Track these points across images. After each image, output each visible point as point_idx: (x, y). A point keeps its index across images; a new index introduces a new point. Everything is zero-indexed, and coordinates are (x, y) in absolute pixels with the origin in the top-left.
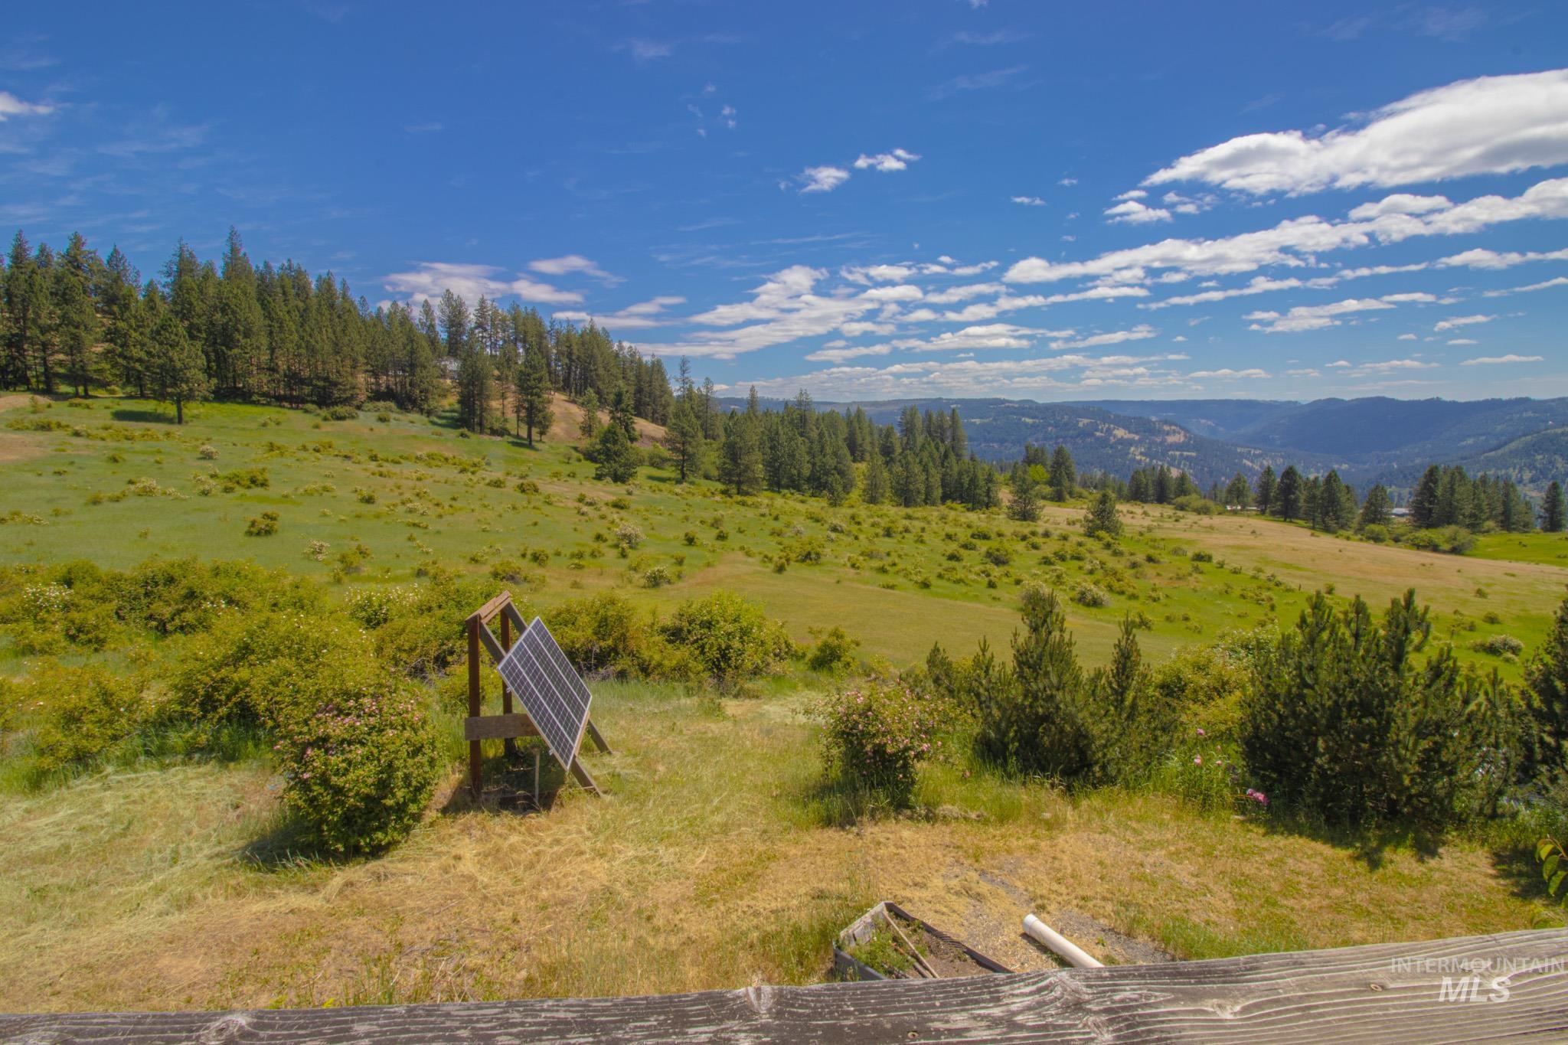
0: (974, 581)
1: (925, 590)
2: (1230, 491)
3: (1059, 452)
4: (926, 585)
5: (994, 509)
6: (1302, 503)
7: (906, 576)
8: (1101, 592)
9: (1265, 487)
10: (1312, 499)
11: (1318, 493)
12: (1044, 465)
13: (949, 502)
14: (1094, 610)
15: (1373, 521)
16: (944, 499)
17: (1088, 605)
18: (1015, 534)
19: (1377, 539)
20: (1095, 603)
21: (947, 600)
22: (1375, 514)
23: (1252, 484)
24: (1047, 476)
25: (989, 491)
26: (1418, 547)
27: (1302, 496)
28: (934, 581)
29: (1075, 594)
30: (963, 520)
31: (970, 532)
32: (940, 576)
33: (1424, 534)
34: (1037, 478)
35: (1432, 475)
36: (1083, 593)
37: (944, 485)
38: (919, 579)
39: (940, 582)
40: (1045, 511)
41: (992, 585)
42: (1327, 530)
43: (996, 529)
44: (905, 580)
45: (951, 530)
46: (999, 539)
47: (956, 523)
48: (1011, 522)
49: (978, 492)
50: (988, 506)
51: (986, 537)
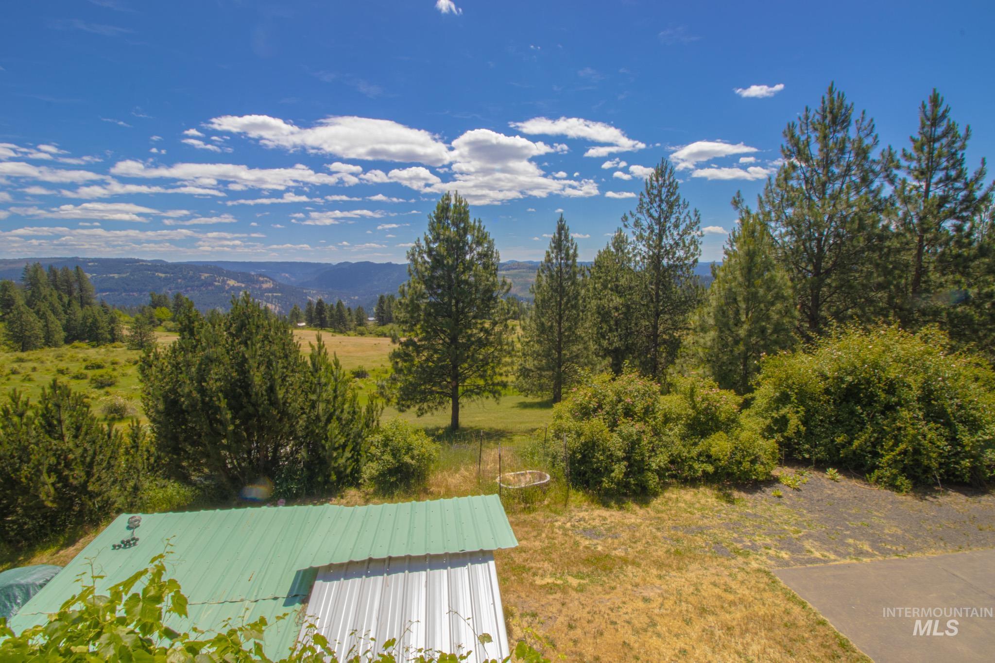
2: (292, 315)
3: (178, 297)
5: (117, 344)
6: (327, 319)
9: (309, 311)
10: (332, 316)
11: (334, 312)
12: (167, 307)
13: (76, 343)
15: (360, 325)
16: (68, 341)
18: (129, 361)
19: (362, 334)
22: (361, 322)
23: (302, 311)
24: (171, 315)
25: (113, 329)
26: (379, 336)
27: (327, 314)
30: (81, 355)
31: (84, 364)
33: (381, 329)
34: (163, 316)
35: (382, 300)
37: (66, 328)
40: (159, 340)
42: (341, 332)
43: (110, 359)
45: (62, 365)
46: (112, 367)
47: (73, 359)
48: (129, 352)
49: (100, 331)
50: (113, 340)
51: (99, 367)
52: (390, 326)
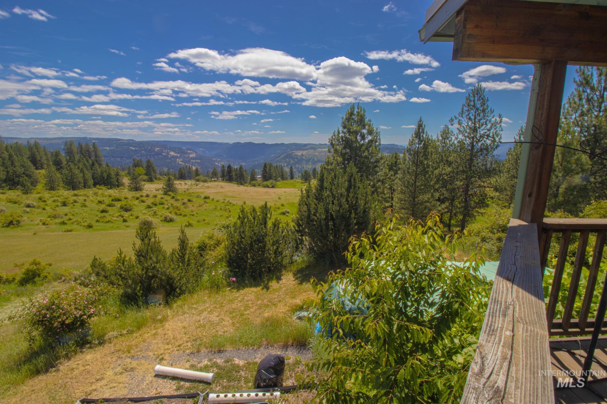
0: (116, 220)
1: (90, 229)
2: (212, 174)
3: (148, 162)
4: (90, 227)
5: (121, 187)
6: (234, 176)
7: (78, 224)
8: (173, 216)
9: (223, 171)
10: (236, 175)
11: (238, 172)
12: (142, 167)
13: (98, 186)
14: (171, 223)
15: (253, 180)
16: (95, 185)
17: (168, 222)
18: (133, 197)
19: (254, 186)
20: (171, 220)
21: (103, 232)
22: (253, 178)
23: (219, 170)
24: (144, 172)
25: (118, 179)
26: (265, 187)
27: (234, 174)
28: (94, 223)
29: (163, 218)
30: (106, 193)
31: (111, 199)
32: (97, 221)
33: (265, 183)
34: (140, 172)
35: (265, 166)
36: (166, 218)
37: (94, 178)
38: (86, 224)
39: (98, 224)
40: (145, 186)
41: (125, 221)
42: (242, 184)
43: (124, 196)
44: (78, 226)
45: (101, 199)
46: (126, 200)
47: (103, 196)
48: (131, 192)
49: (112, 180)
50: (118, 186)
51: (119, 200)
52: (271, 181)
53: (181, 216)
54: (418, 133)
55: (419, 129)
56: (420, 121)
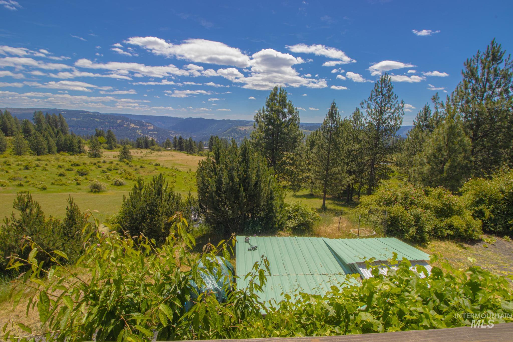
0: (70, 183)
1: (44, 191)
2: (166, 144)
3: (109, 132)
4: (44, 189)
5: (82, 154)
6: (184, 147)
7: (34, 186)
8: (123, 181)
9: (175, 142)
10: (186, 145)
11: (188, 143)
12: (104, 136)
13: (61, 152)
14: (120, 187)
15: (201, 151)
16: (59, 151)
17: (118, 185)
18: (91, 163)
19: (201, 155)
20: (121, 184)
21: (55, 194)
22: (201, 149)
23: (172, 141)
24: (105, 141)
25: (80, 147)
27: (184, 144)
28: (48, 186)
29: (113, 182)
30: (67, 159)
31: (70, 164)
32: (53, 184)
33: (211, 153)
34: (102, 141)
35: (212, 138)
36: (116, 182)
37: (58, 145)
38: (40, 186)
39: (53, 186)
40: (104, 154)
41: (78, 184)
42: (191, 154)
43: (82, 162)
44: (33, 188)
45: (60, 164)
46: (84, 165)
47: (64, 161)
48: (90, 158)
49: (74, 147)
50: (80, 152)
51: (78, 165)
53: (131, 181)
54: (332, 115)
55: (332, 110)
56: (334, 103)
